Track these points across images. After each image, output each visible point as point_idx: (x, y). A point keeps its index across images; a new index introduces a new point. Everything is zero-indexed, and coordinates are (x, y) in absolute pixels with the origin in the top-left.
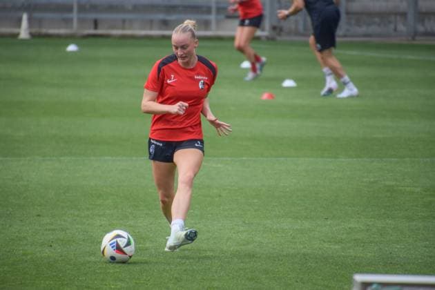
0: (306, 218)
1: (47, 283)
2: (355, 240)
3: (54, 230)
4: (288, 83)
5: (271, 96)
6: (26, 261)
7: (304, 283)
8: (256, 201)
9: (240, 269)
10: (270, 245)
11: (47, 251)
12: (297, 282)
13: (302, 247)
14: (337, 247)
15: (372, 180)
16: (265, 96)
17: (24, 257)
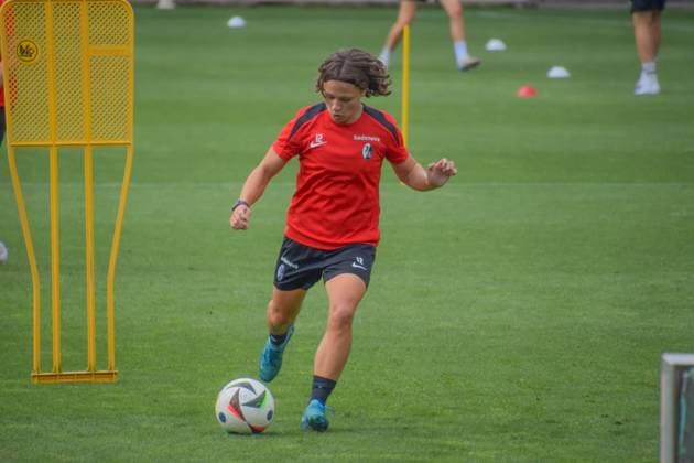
0: (586, 270)
1: (207, 366)
2: (661, 303)
3: (215, 289)
4: (557, 72)
5: (531, 92)
6: (176, 335)
7: (584, 367)
8: (511, 246)
9: (490, 347)
10: (533, 312)
11: (206, 320)
12: (574, 365)
13: (581, 314)
14: (633, 314)
15: (685, 214)
16: (522, 92)
17: (172, 330)
